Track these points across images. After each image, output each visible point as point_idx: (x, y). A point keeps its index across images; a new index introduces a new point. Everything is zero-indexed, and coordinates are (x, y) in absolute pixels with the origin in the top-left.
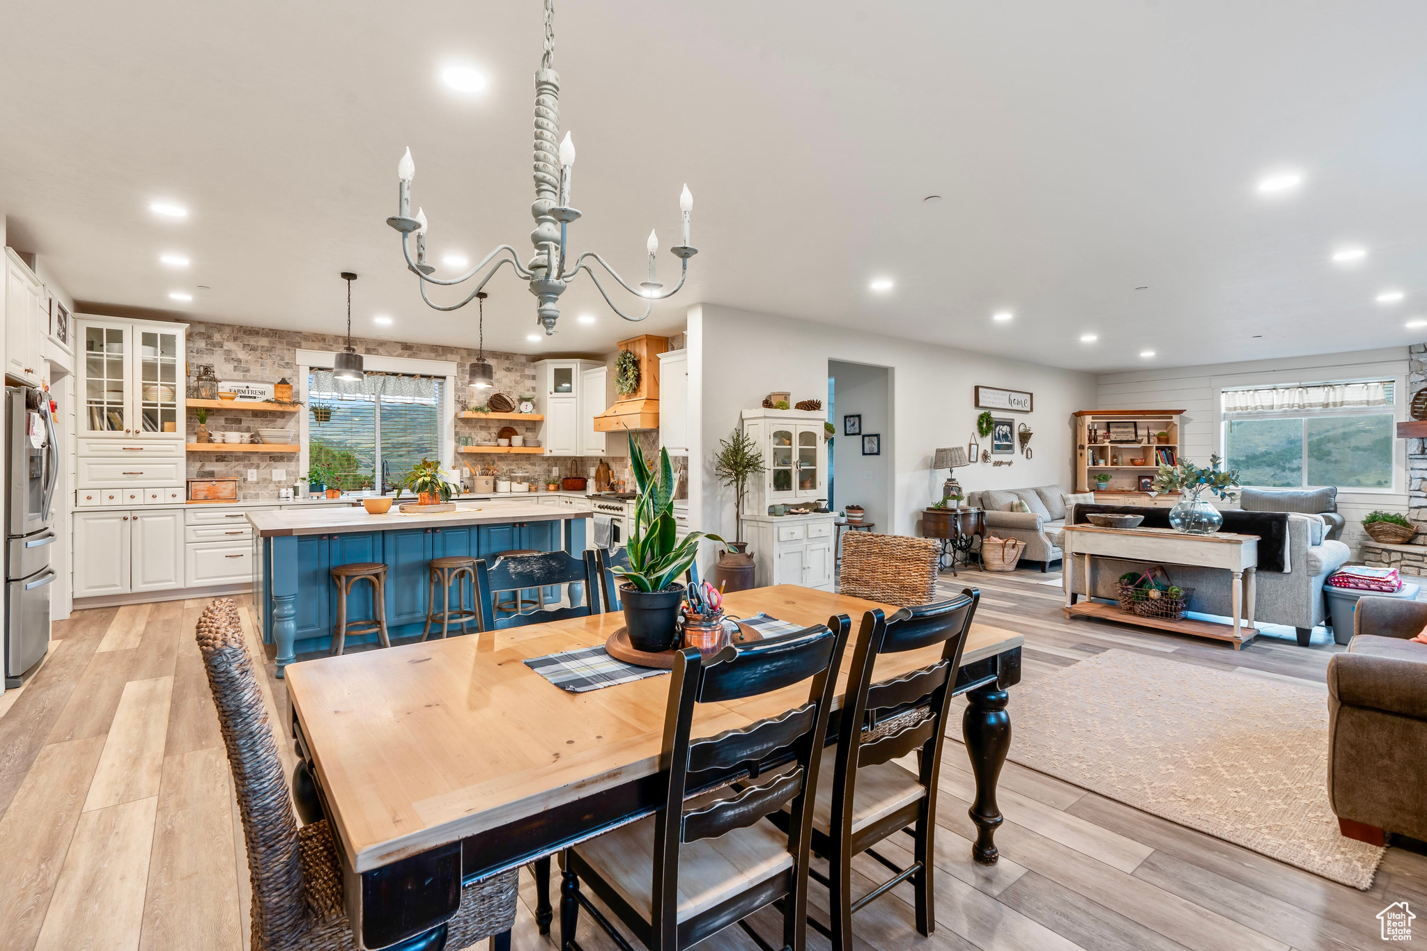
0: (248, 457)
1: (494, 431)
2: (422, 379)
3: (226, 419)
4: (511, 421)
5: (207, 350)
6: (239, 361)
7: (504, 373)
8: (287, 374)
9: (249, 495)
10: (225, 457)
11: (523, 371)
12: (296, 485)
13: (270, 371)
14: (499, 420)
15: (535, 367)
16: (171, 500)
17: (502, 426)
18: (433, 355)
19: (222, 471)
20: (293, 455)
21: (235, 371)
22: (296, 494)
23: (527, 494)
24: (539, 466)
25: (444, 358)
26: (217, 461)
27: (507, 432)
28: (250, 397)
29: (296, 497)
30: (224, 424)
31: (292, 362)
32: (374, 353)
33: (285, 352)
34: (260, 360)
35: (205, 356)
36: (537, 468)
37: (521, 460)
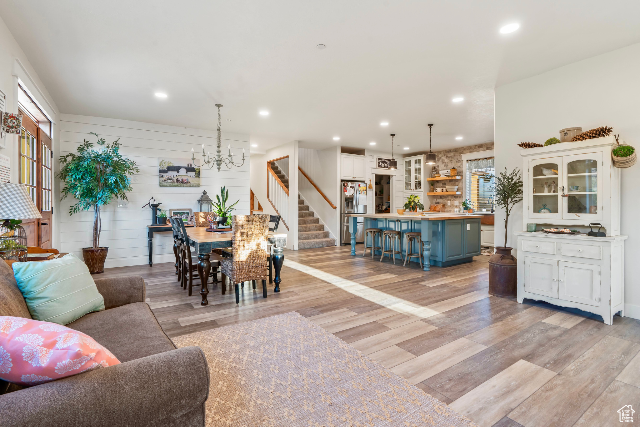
0: (448, 196)
3: (442, 183)
5: (438, 161)
6: (445, 163)
8: (457, 164)
13: (454, 164)
19: (441, 202)
20: (461, 195)
21: (444, 166)
26: (439, 198)
31: (461, 159)
33: (458, 156)
34: (451, 161)
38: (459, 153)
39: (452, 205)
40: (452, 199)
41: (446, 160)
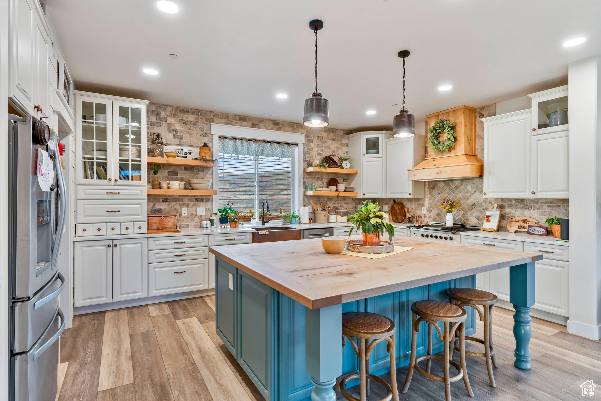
0: (182, 199)
1: (326, 181)
2: (285, 145)
3: (169, 172)
4: (335, 174)
5: (157, 123)
6: (177, 131)
7: (331, 142)
8: (206, 140)
9: (183, 226)
10: (168, 199)
11: (341, 141)
12: (211, 218)
13: (195, 138)
14: (328, 173)
15: (348, 138)
16: (137, 231)
17: (330, 178)
18: (291, 129)
19: (166, 209)
20: (209, 197)
21: (174, 138)
22: (212, 224)
23: (346, 224)
24: (350, 204)
25: (297, 131)
26: (163, 201)
27: (333, 182)
28: (183, 157)
29: (212, 227)
30: (167, 176)
31: (208, 132)
32: (257, 127)
33: (204, 125)
34: (189, 131)
35: (155, 127)
36: (349, 206)
37: (340, 201)
38: (206, 120)
39: (192, 215)
40: (191, 204)
41: (178, 127)
